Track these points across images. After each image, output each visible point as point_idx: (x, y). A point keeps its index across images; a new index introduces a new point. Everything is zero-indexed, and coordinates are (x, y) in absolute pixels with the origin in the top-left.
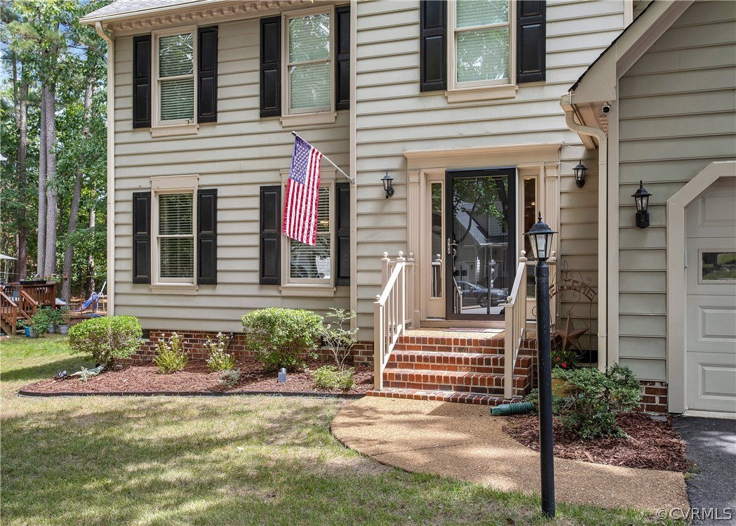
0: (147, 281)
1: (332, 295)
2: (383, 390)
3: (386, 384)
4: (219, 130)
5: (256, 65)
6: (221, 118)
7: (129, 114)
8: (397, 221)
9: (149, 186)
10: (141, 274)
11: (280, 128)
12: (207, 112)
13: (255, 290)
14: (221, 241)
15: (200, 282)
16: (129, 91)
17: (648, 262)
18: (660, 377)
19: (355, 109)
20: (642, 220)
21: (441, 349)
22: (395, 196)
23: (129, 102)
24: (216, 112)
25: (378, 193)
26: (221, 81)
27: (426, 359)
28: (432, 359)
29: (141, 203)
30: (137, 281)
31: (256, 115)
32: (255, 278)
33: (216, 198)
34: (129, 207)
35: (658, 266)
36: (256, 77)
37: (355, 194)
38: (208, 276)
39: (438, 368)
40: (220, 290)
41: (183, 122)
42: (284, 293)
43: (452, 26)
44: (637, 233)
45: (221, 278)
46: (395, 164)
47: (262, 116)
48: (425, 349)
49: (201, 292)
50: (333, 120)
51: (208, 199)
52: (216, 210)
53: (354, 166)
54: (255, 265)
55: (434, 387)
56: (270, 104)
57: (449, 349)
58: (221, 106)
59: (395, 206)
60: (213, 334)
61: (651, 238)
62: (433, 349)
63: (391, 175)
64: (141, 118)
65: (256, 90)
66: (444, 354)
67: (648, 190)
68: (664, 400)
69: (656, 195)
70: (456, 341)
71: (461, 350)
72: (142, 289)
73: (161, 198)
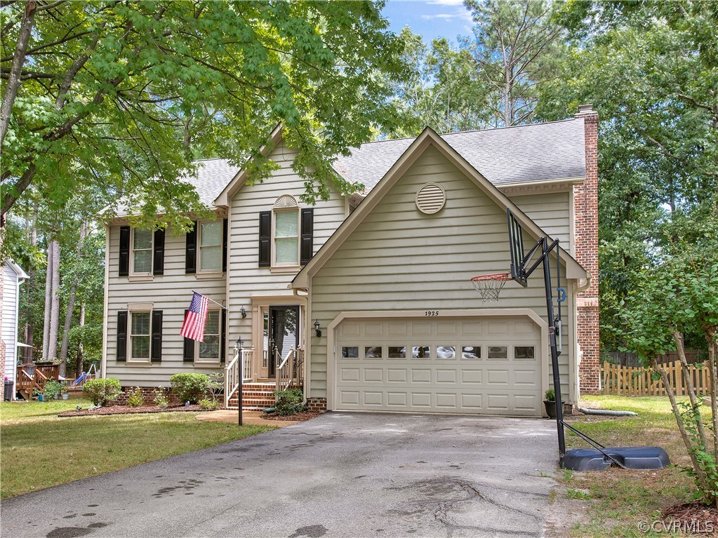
0: (124, 360)
1: (219, 367)
2: (228, 408)
3: (229, 405)
4: (165, 279)
5: (184, 246)
6: (165, 272)
7: (117, 268)
8: (248, 330)
9: (126, 308)
10: (121, 356)
11: (195, 280)
12: (159, 269)
13: (181, 365)
14: (164, 338)
15: (152, 361)
16: (117, 256)
17: (321, 350)
18: (324, 396)
19: (230, 274)
20: (319, 334)
21: (257, 390)
22: (247, 317)
23: (117, 262)
24: (163, 270)
25: (239, 315)
26: (166, 253)
27: (249, 394)
28: (251, 394)
29: (122, 317)
30: (118, 360)
31: (183, 272)
32: (181, 358)
33: (162, 315)
34: (115, 319)
35: (324, 352)
36: (184, 252)
37: (229, 316)
38: (157, 357)
39: (254, 398)
40: (163, 365)
41: (145, 274)
42: (196, 366)
43: (273, 236)
44: (318, 338)
45: (163, 358)
46: (247, 301)
47: (186, 272)
48: (251, 390)
49: (153, 366)
50: (221, 276)
51: (158, 316)
52: (162, 322)
53: (229, 302)
54: (181, 351)
55: (250, 406)
56: (191, 267)
57: (261, 390)
58: (166, 266)
59: (248, 322)
60: (158, 389)
61: (322, 341)
62: (254, 390)
63: (245, 307)
64: (124, 271)
65: (184, 259)
66: (258, 392)
67: (320, 322)
68: (325, 405)
69: (322, 324)
70: (264, 386)
71: (265, 390)
72: (122, 365)
73: (133, 314)
